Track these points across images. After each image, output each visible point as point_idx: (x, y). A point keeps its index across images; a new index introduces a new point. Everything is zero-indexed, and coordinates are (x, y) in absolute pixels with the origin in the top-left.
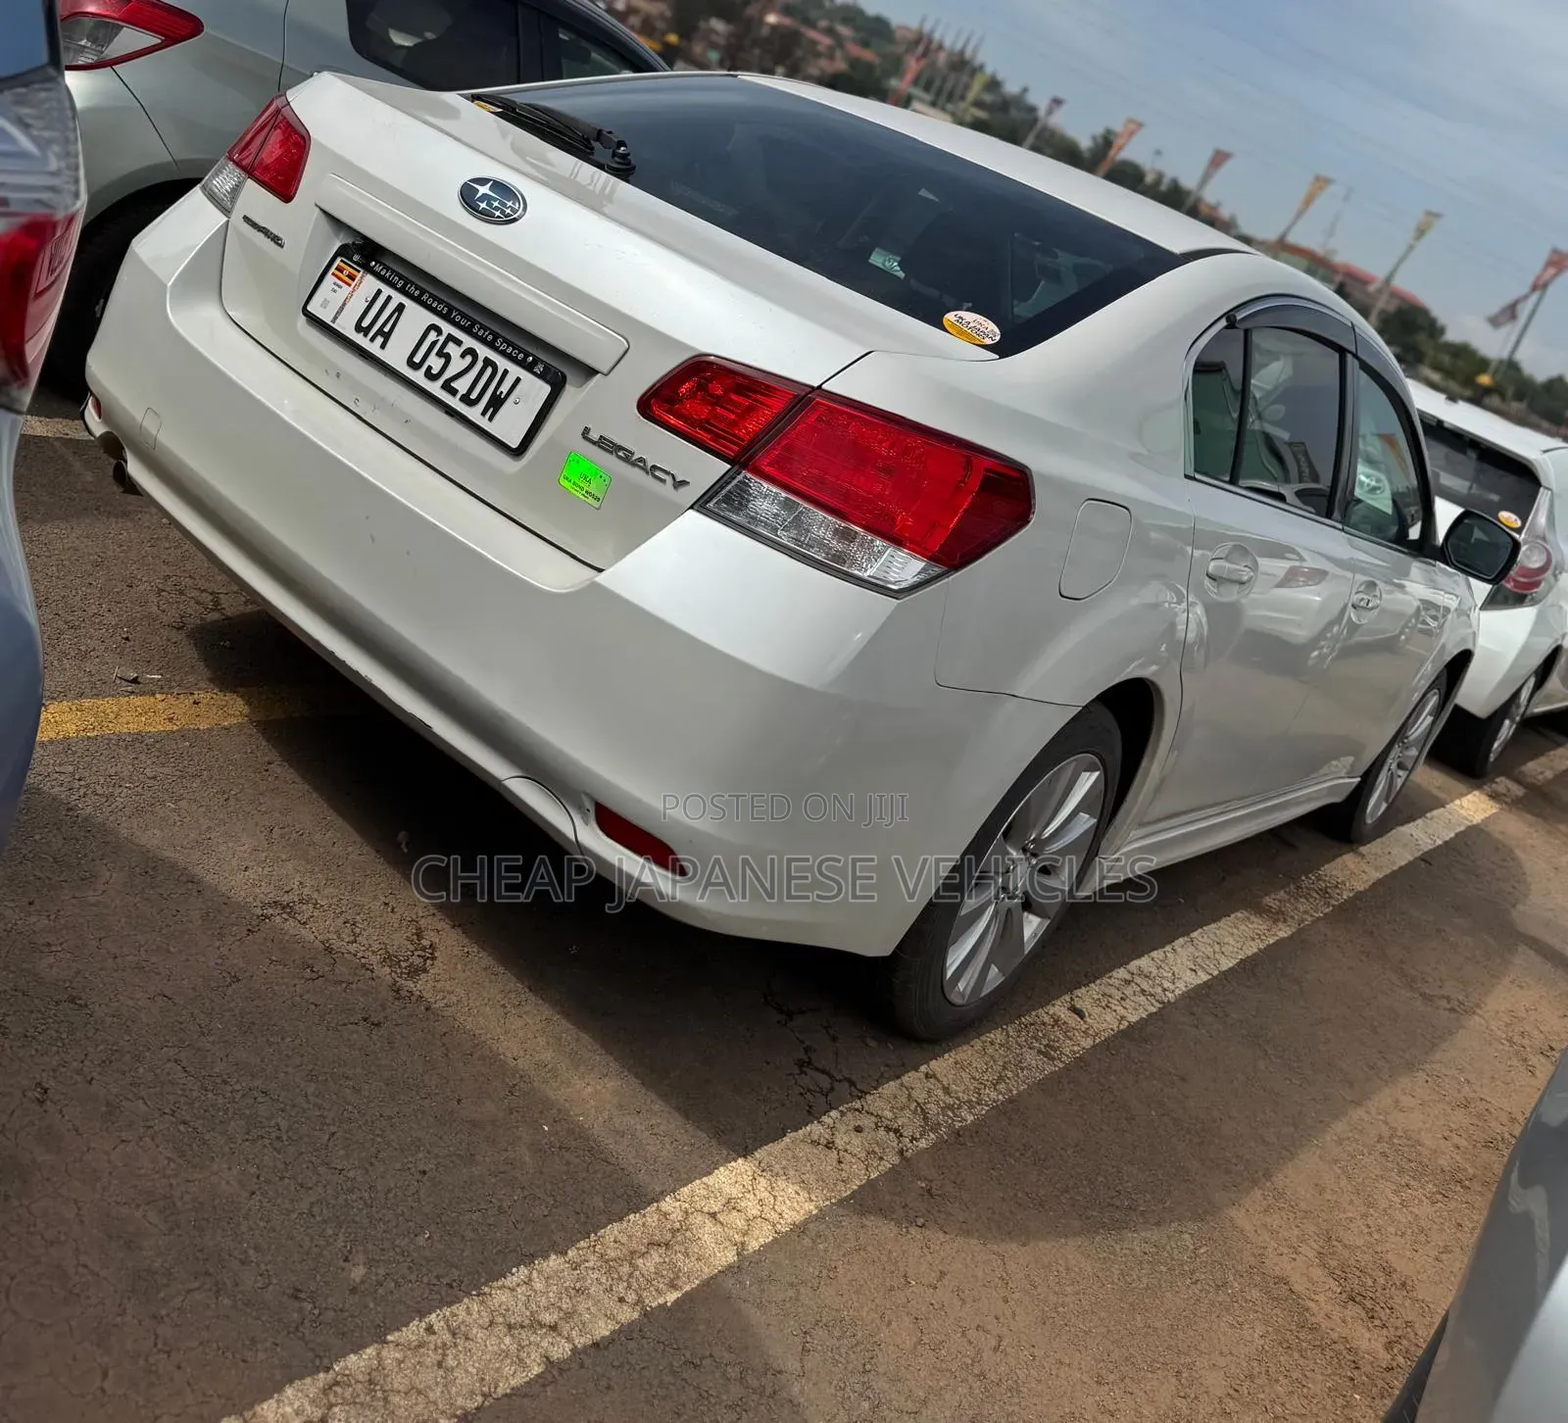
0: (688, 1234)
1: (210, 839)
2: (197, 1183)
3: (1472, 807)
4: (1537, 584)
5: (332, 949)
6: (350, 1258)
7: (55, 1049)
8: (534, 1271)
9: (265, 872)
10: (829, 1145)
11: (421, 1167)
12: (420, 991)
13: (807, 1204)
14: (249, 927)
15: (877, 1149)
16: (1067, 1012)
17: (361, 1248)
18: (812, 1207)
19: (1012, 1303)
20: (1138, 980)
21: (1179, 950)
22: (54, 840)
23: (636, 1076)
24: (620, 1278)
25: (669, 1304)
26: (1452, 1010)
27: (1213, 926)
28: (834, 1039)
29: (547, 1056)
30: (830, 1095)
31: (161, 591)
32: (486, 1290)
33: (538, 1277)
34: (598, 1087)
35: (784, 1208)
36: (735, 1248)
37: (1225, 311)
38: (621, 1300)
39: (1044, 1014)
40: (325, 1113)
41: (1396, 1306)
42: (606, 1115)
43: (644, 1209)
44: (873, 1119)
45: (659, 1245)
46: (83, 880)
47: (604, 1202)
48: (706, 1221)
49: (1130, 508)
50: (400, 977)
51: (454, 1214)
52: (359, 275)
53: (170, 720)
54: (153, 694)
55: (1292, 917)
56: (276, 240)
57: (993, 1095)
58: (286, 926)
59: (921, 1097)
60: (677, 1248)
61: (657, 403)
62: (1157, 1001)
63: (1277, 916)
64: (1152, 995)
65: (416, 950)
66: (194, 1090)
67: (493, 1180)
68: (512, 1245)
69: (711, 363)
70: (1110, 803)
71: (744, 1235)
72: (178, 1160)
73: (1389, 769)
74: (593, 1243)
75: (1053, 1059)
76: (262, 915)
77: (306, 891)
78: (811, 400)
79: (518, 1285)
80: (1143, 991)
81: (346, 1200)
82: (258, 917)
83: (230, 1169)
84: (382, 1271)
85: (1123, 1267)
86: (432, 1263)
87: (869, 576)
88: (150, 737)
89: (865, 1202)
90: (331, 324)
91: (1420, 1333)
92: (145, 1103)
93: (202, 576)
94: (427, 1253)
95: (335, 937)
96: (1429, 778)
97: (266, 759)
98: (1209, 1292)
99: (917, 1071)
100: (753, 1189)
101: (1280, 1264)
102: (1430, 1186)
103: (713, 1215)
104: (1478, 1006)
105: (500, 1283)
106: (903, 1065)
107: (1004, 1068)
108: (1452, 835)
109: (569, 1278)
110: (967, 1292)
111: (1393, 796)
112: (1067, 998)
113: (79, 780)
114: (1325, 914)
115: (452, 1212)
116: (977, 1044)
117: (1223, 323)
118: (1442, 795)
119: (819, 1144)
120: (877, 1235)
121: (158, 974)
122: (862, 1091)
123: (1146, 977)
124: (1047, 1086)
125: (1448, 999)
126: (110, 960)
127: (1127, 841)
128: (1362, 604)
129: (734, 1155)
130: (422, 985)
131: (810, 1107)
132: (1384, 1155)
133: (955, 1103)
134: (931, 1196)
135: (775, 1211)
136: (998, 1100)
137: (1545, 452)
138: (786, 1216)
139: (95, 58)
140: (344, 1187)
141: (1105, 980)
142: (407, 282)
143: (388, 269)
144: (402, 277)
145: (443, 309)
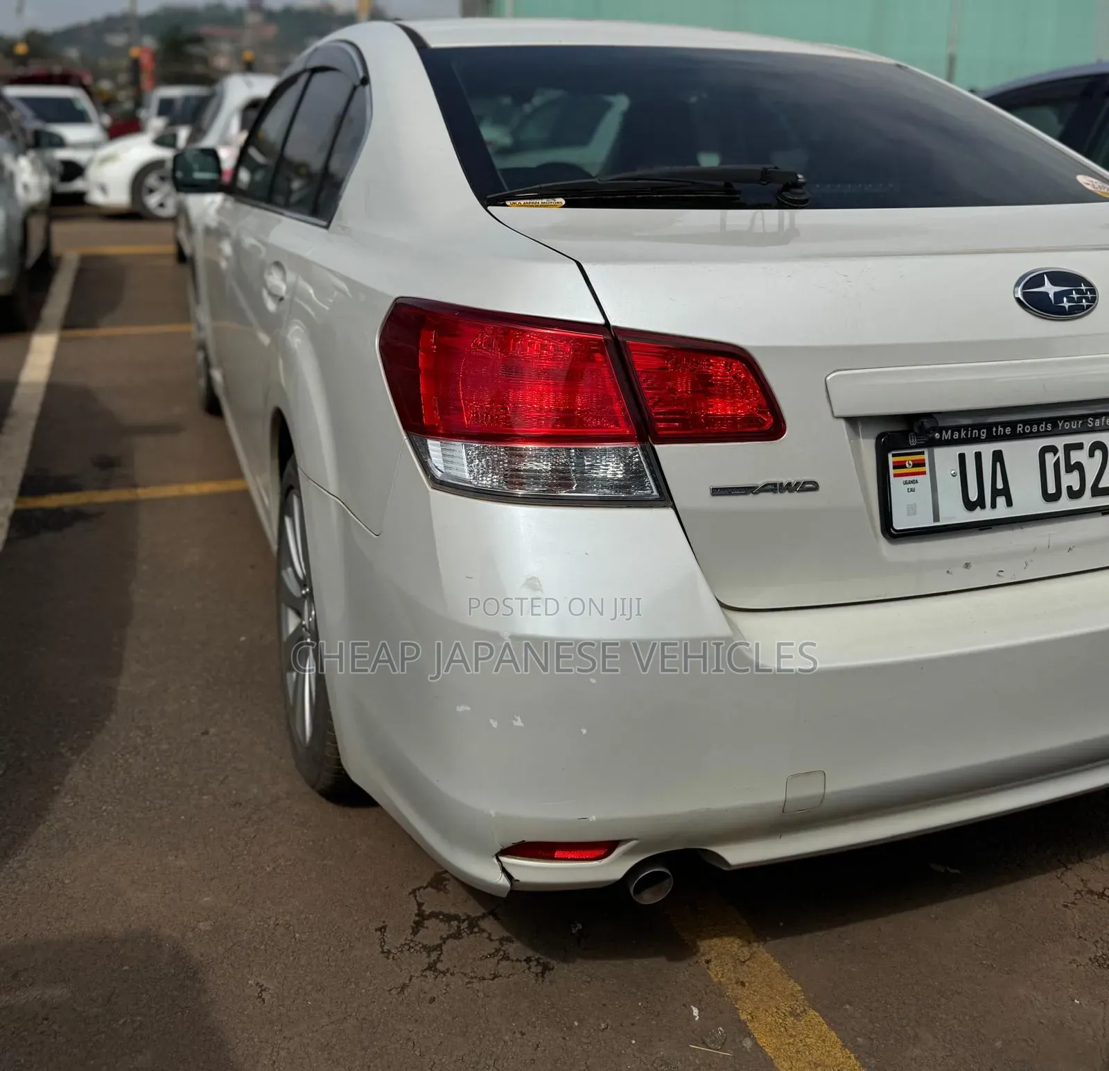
52: (926, 457)
56: (804, 487)
90: (936, 524)
142: (989, 427)
143: (958, 428)
144: (979, 427)
145: (1046, 427)
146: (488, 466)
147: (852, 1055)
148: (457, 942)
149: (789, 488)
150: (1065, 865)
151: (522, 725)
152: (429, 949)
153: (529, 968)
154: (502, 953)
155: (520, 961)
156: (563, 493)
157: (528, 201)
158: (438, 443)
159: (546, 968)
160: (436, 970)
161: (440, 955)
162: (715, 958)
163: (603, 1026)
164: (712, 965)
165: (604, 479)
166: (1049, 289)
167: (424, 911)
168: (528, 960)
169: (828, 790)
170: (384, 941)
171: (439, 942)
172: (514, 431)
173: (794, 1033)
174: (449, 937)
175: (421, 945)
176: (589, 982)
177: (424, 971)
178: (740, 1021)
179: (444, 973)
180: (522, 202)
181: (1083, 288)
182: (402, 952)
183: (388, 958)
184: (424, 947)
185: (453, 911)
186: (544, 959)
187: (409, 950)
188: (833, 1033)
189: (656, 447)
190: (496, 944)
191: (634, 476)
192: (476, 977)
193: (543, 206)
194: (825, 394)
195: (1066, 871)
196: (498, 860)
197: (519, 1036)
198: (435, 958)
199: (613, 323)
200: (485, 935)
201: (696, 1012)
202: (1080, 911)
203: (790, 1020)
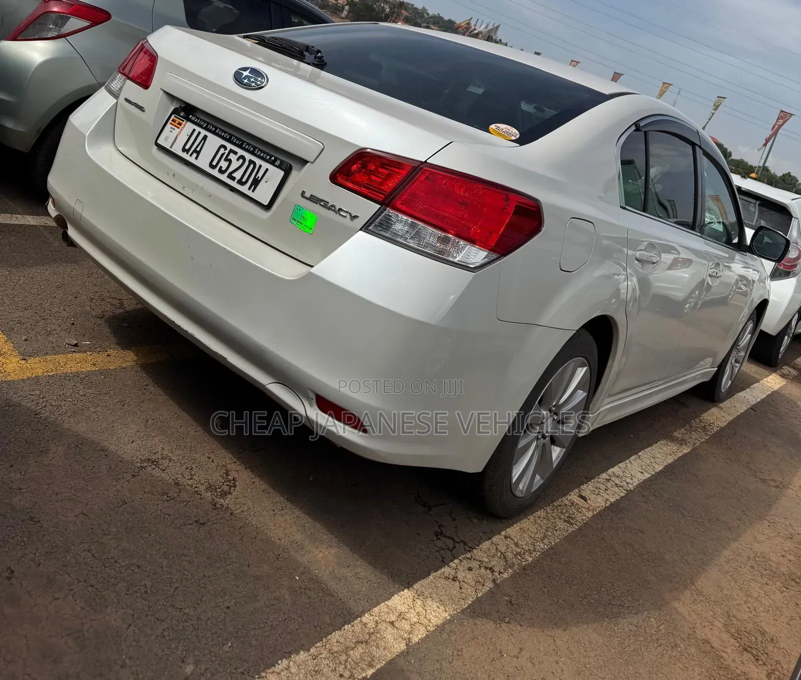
0: (378, 635)
1: (113, 427)
2: (97, 621)
3: (773, 382)
4: (795, 266)
5: (179, 483)
6: (185, 660)
7: (19, 547)
8: (291, 662)
9: (143, 443)
10: (455, 579)
11: (227, 604)
12: (227, 504)
13: (444, 613)
14: (133, 474)
15: (481, 580)
16: (577, 498)
17: (191, 654)
18: (446, 615)
19: (561, 664)
20: (613, 479)
21: (633, 462)
22: (26, 431)
23: (347, 545)
24: (340, 663)
25: (368, 677)
26: (777, 487)
27: (649, 448)
28: (454, 519)
29: (298, 537)
30: (453, 551)
31: (92, 299)
32: (264, 674)
33: (294, 665)
34: (327, 553)
35: (431, 617)
36: (405, 641)
37: (634, 121)
38: (341, 676)
39: (565, 500)
40: (172, 577)
41: (769, 653)
42: (331, 568)
43: (353, 622)
44: (478, 563)
45: (362, 643)
46: (41, 452)
47: (330, 619)
48: (388, 626)
49: (594, 223)
50: (217, 497)
51: (245, 632)
52: (184, 123)
53: (94, 365)
54: (85, 352)
55: (689, 442)
56: (141, 108)
57: (542, 546)
58: (154, 472)
59: (503, 549)
60: (372, 643)
61: (340, 176)
62: (624, 490)
63: (682, 442)
64: (622, 487)
65: (225, 481)
66: (98, 567)
67: (268, 610)
68: (278, 648)
69: (369, 153)
70: (594, 384)
71: (409, 634)
72: (87, 609)
73: (731, 363)
74: (324, 644)
75: (572, 524)
76: (141, 467)
77: (165, 452)
78: (421, 169)
79: (282, 671)
80: (616, 485)
81: (183, 626)
82: (139, 468)
83: (117, 611)
84: (203, 667)
85: (619, 639)
86: (233, 660)
87: (458, 261)
88: (83, 374)
89: (476, 610)
90: (170, 149)
91: (785, 667)
92: (70, 576)
93: (114, 291)
94: (229, 655)
95: (181, 477)
96: (750, 369)
97: (145, 383)
98: (667, 650)
99: (500, 535)
100: (414, 606)
101: (704, 632)
102: (779, 583)
103: (392, 623)
104: (790, 484)
105: (272, 670)
106: (492, 532)
107: (547, 531)
108: (765, 396)
109: (311, 664)
110: (535, 659)
111: (733, 378)
112: (577, 490)
113: (43, 398)
114: (706, 440)
115: (244, 630)
116: (531, 518)
117: (634, 128)
118: (757, 376)
119: (449, 578)
120: (483, 629)
121: (81, 502)
122: (470, 548)
123: (617, 477)
124: (570, 539)
125: (774, 481)
126: (54, 496)
127: (603, 405)
128: (714, 274)
129: (402, 588)
130: (228, 501)
131: (443, 558)
132: (752, 567)
133: (521, 551)
134: (512, 605)
135: (426, 618)
136: (545, 548)
137: (793, 200)
138: (433, 621)
139: (57, 34)
140: (183, 619)
141: (596, 479)
142: (208, 124)
143: (199, 118)
144: (206, 122)
145: (227, 136)
166: (246, 73)
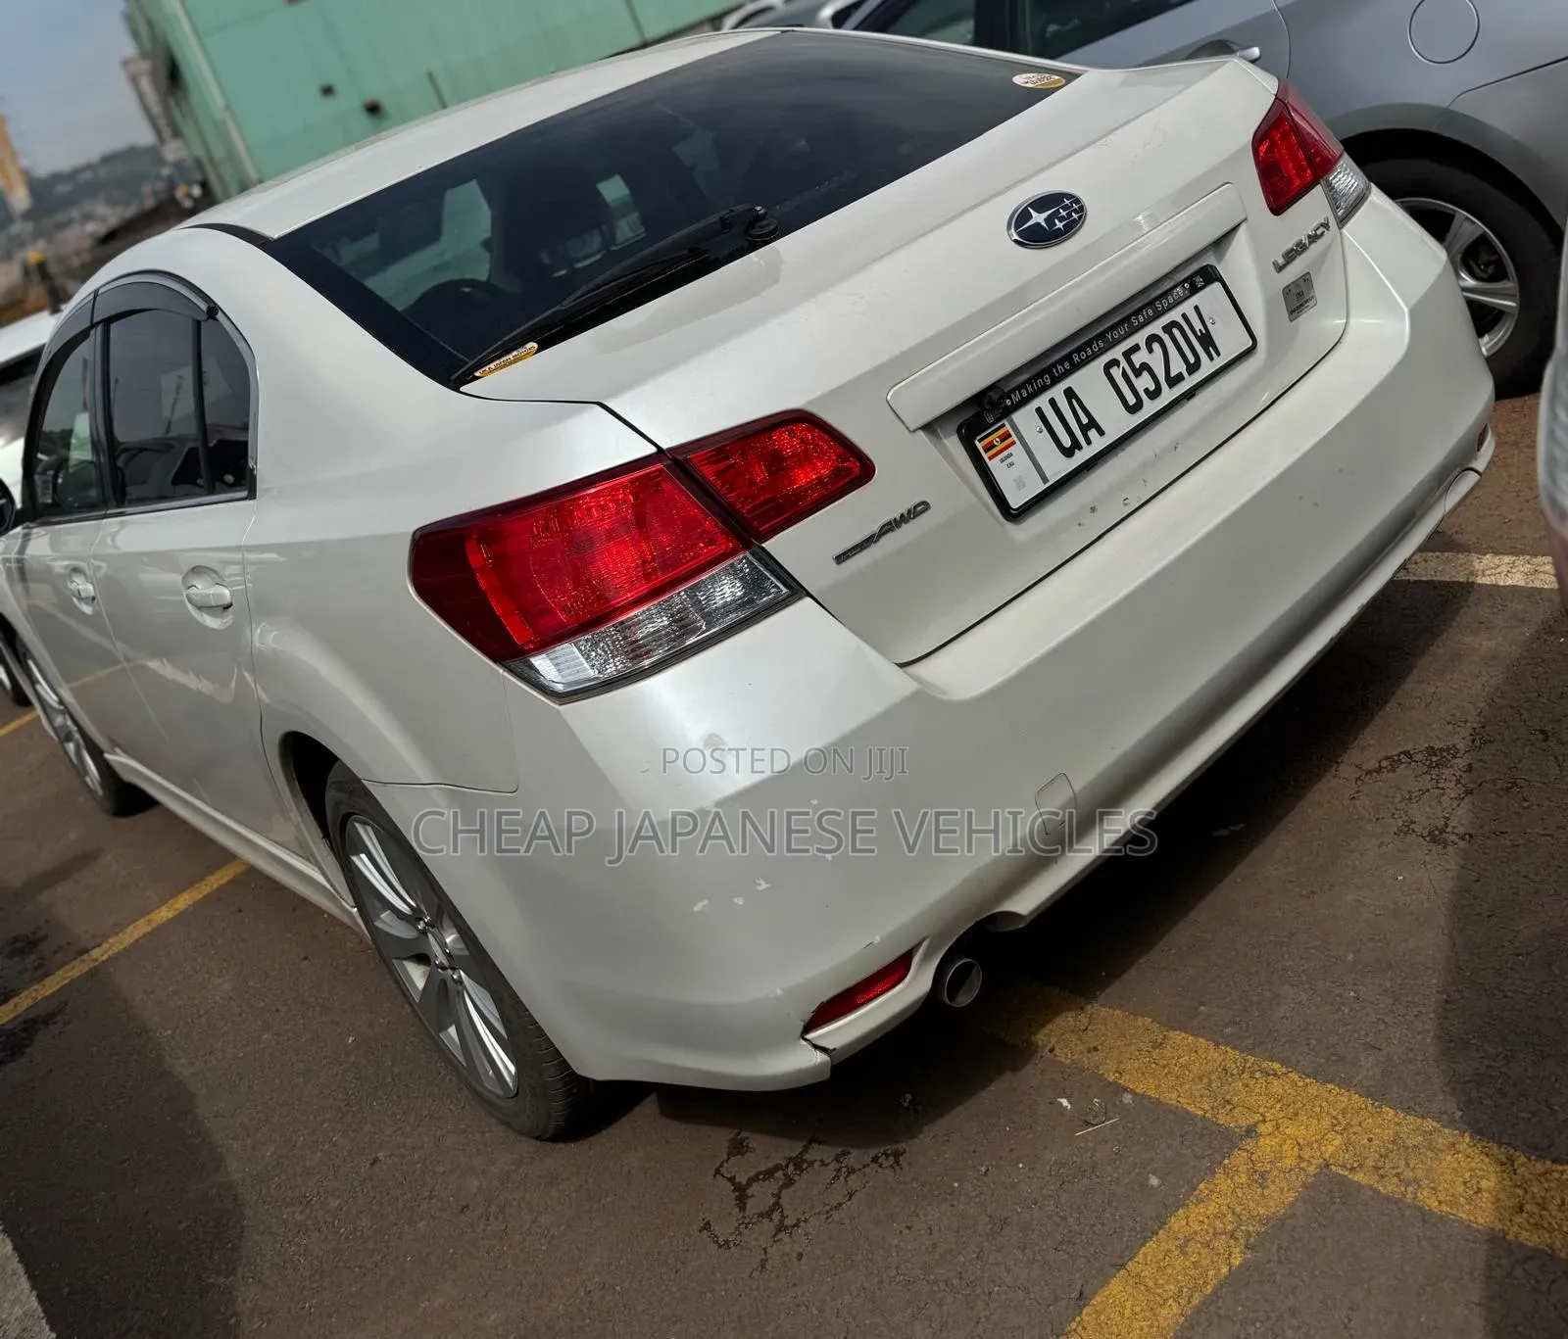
52: (1008, 426)
90: (1048, 485)
142: (1048, 370)
143: (1022, 386)
144: (1040, 375)
145: (1098, 345)
146: (606, 652)
147: (1228, 1049)
148: (792, 1189)
149: (904, 519)
150: (1335, 760)
151: (767, 886)
152: (768, 1214)
153: (881, 1166)
154: (844, 1170)
155: (868, 1165)
156: (693, 640)
157: (498, 362)
158: (544, 656)
159: (897, 1155)
160: (786, 1228)
161: (782, 1212)
162: (1058, 1042)
163: (983, 1169)
164: (1057, 1051)
165: (725, 605)
166: (1038, 218)
167: (740, 1183)
168: (875, 1159)
169: (1077, 789)
170: (716, 1236)
171: (773, 1200)
172: (613, 605)
173: (1166, 1062)
174: (780, 1190)
175: (756, 1216)
176: (948, 1141)
177: (774, 1236)
178: (1110, 1083)
179: (796, 1225)
180: (492, 366)
181: (1067, 202)
182: (740, 1233)
183: (729, 1248)
184: (761, 1215)
185: (770, 1165)
186: (890, 1149)
187: (746, 1228)
188: (1201, 1040)
189: (764, 545)
190: (834, 1166)
191: (754, 584)
192: (831, 1209)
193: (516, 361)
194: (892, 414)
195: (1338, 767)
196: (806, 1040)
197: (907, 1231)
198: (779, 1218)
199: (665, 446)
200: (817, 1165)
201: (1065, 1102)
202: (1367, 795)
203: (1156, 1054)
